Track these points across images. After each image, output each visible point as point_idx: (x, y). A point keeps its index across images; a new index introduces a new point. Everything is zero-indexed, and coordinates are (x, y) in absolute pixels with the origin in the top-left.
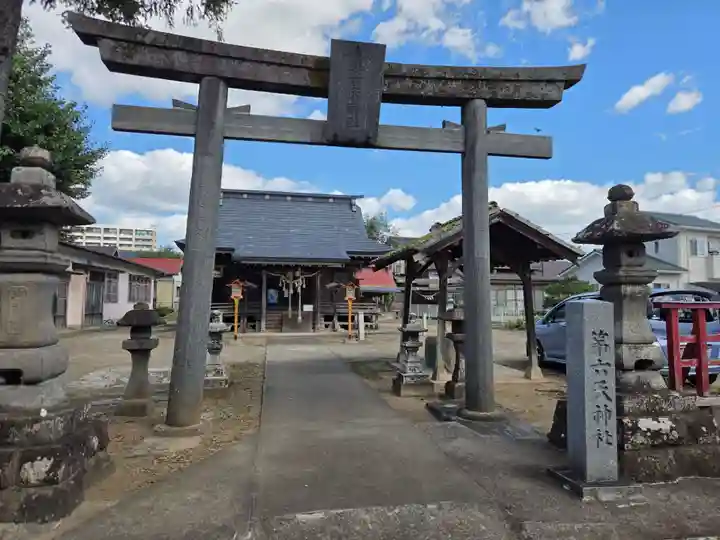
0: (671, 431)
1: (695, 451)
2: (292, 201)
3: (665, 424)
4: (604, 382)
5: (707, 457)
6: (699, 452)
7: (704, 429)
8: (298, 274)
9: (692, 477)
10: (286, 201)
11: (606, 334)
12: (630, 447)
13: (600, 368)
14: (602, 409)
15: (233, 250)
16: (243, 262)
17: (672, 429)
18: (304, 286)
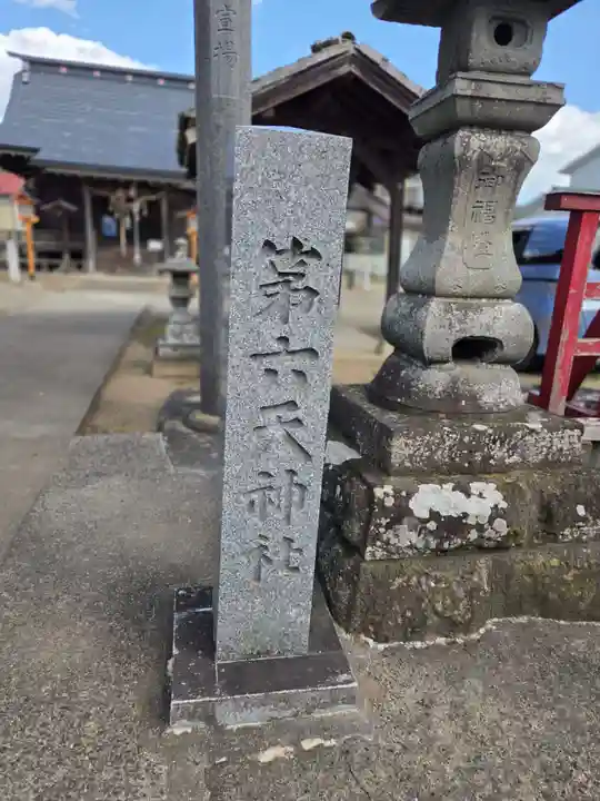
0: (491, 520)
1: (544, 560)
2: (133, 82)
3: (481, 502)
4: (292, 404)
5: (569, 577)
6: (555, 562)
7: (581, 510)
8: (132, 193)
9: (523, 619)
10: (126, 82)
11: (314, 253)
12: (380, 554)
13: (284, 364)
14: (281, 481)
15: (35, 151)
16: (49, 170)
17: (496, 513)
18: (145, 213)
